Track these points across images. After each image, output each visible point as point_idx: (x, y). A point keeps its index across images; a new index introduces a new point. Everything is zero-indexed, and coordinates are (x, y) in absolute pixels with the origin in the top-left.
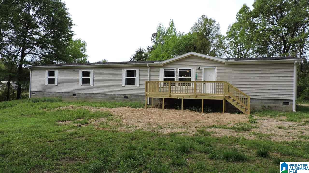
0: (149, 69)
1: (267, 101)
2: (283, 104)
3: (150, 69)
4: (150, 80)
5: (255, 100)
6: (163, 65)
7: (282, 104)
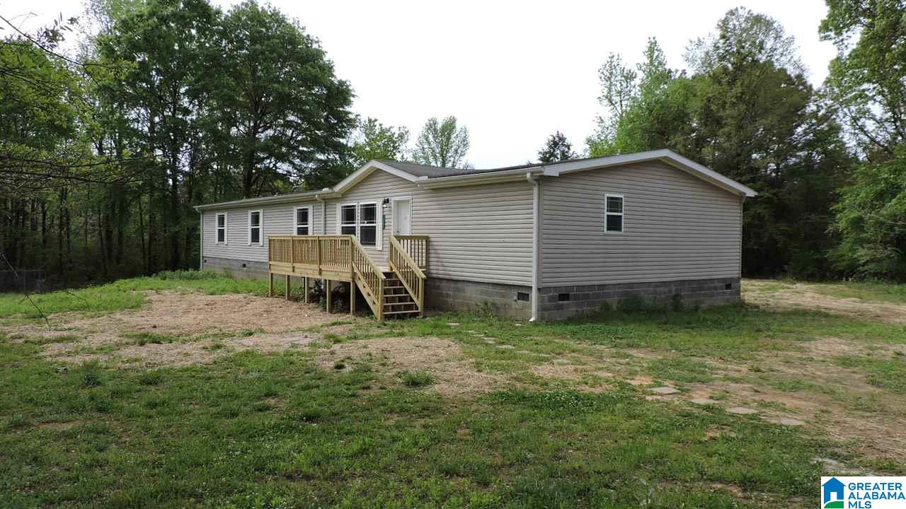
0: (323, 205)
1: (491, 289)
2: (518, 299)
3: (325, 206)
4: (325, 233)
5: (470, 284)
6: (340, 196)
7: (516, 298)
